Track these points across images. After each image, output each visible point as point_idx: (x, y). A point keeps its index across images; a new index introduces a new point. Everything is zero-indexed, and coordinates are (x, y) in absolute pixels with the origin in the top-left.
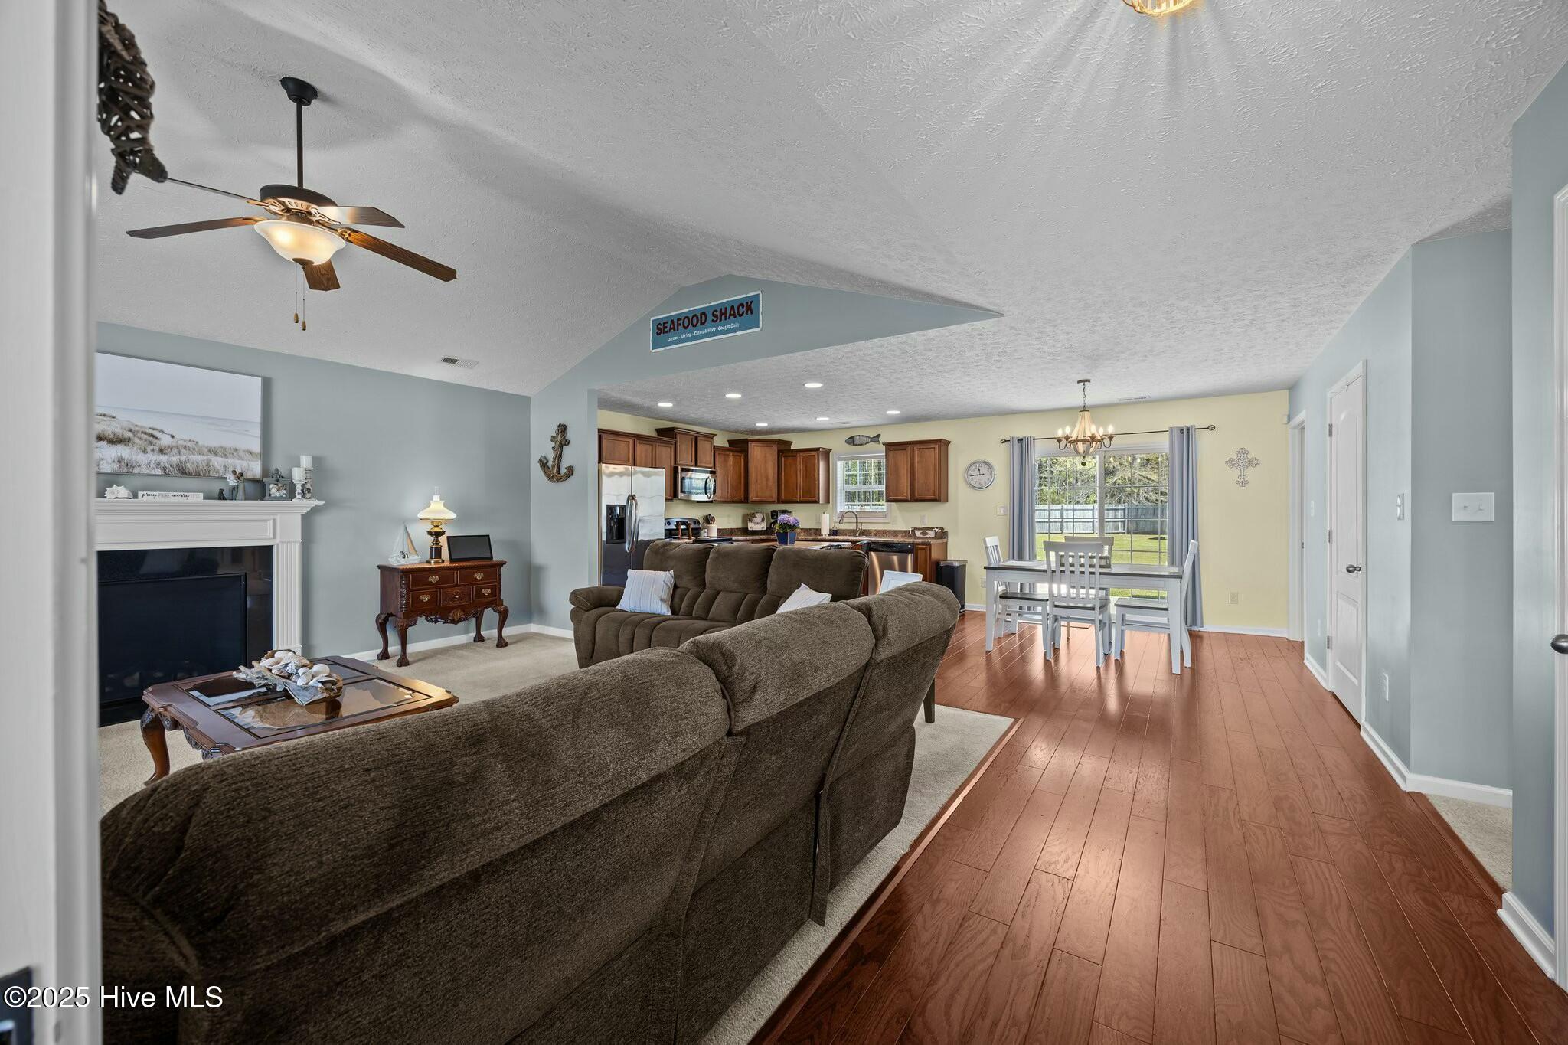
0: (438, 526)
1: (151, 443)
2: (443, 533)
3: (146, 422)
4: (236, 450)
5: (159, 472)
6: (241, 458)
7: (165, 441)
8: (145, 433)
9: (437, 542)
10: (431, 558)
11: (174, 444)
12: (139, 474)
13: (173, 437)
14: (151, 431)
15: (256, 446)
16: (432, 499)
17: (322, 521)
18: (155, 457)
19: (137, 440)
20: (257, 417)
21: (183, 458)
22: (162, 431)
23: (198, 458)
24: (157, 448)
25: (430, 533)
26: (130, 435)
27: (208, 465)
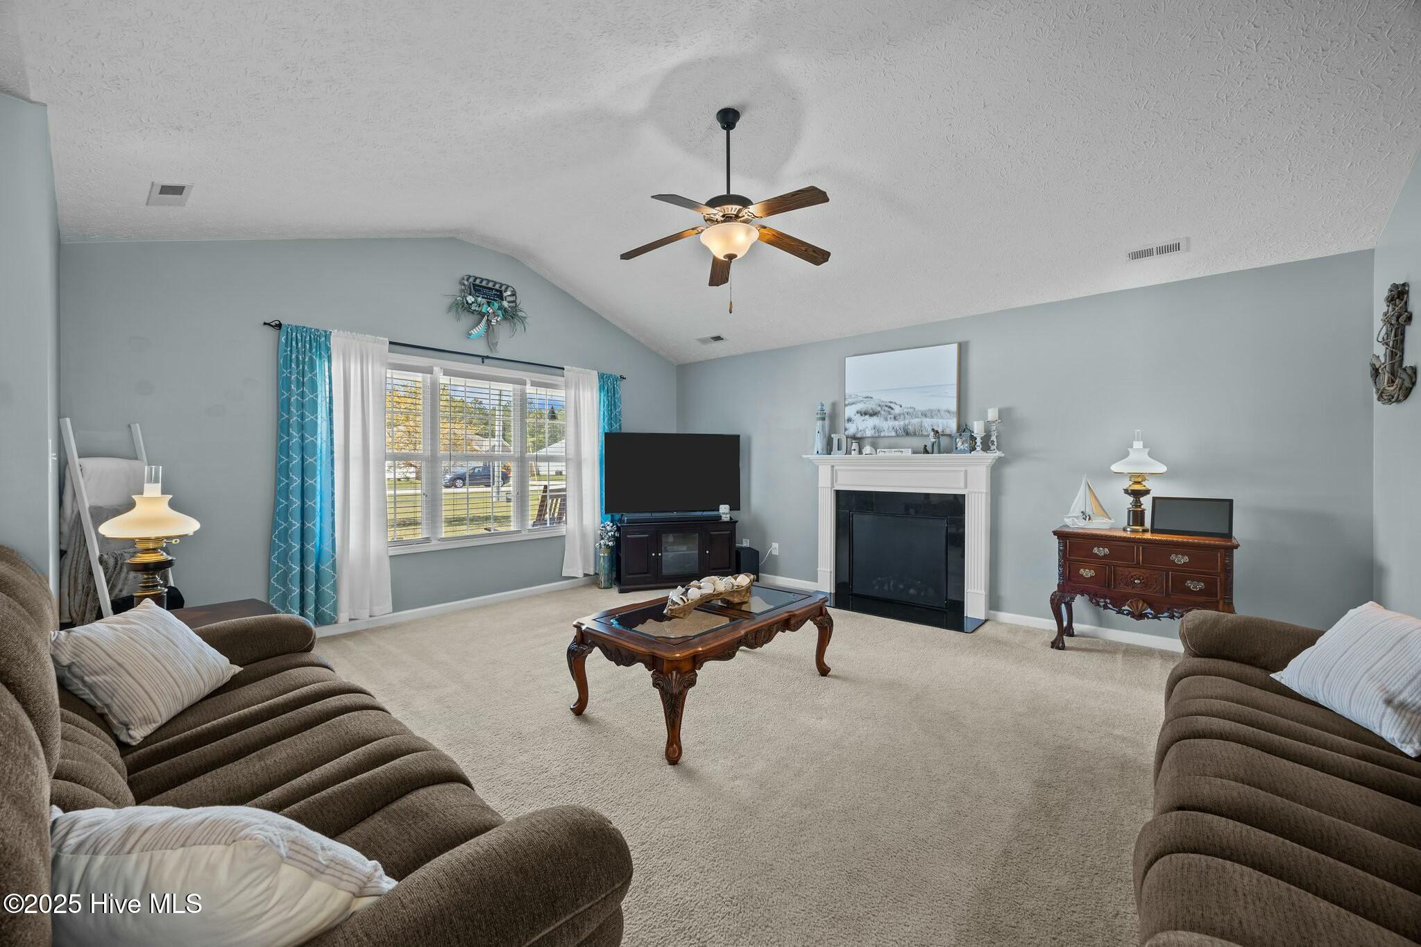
0: (1139, 483)
1: (890, 413)
2: (1147, 492)
3: (886, 398)
4: (939, 411)
5: (893, 434)
6: (942, 418)
7: (897, 410)
8: (887, 406)
9: (1137, 503)
10: (1129, 525)
11: (902, 412)
12: (884, 437)
13: (901, 406)
14: (889, 404)
15: (954, 407)
16: (1131, 447)
17: (1012, 473)
18: (891, 423)
19: (883, 412)
20: (954, 380)
21: (907, 422)
22: (895, 403)
23: (915, 421)
24: (892, 416)
25: (1126, 491)
26: (879, 409)
27: (921, 427)
